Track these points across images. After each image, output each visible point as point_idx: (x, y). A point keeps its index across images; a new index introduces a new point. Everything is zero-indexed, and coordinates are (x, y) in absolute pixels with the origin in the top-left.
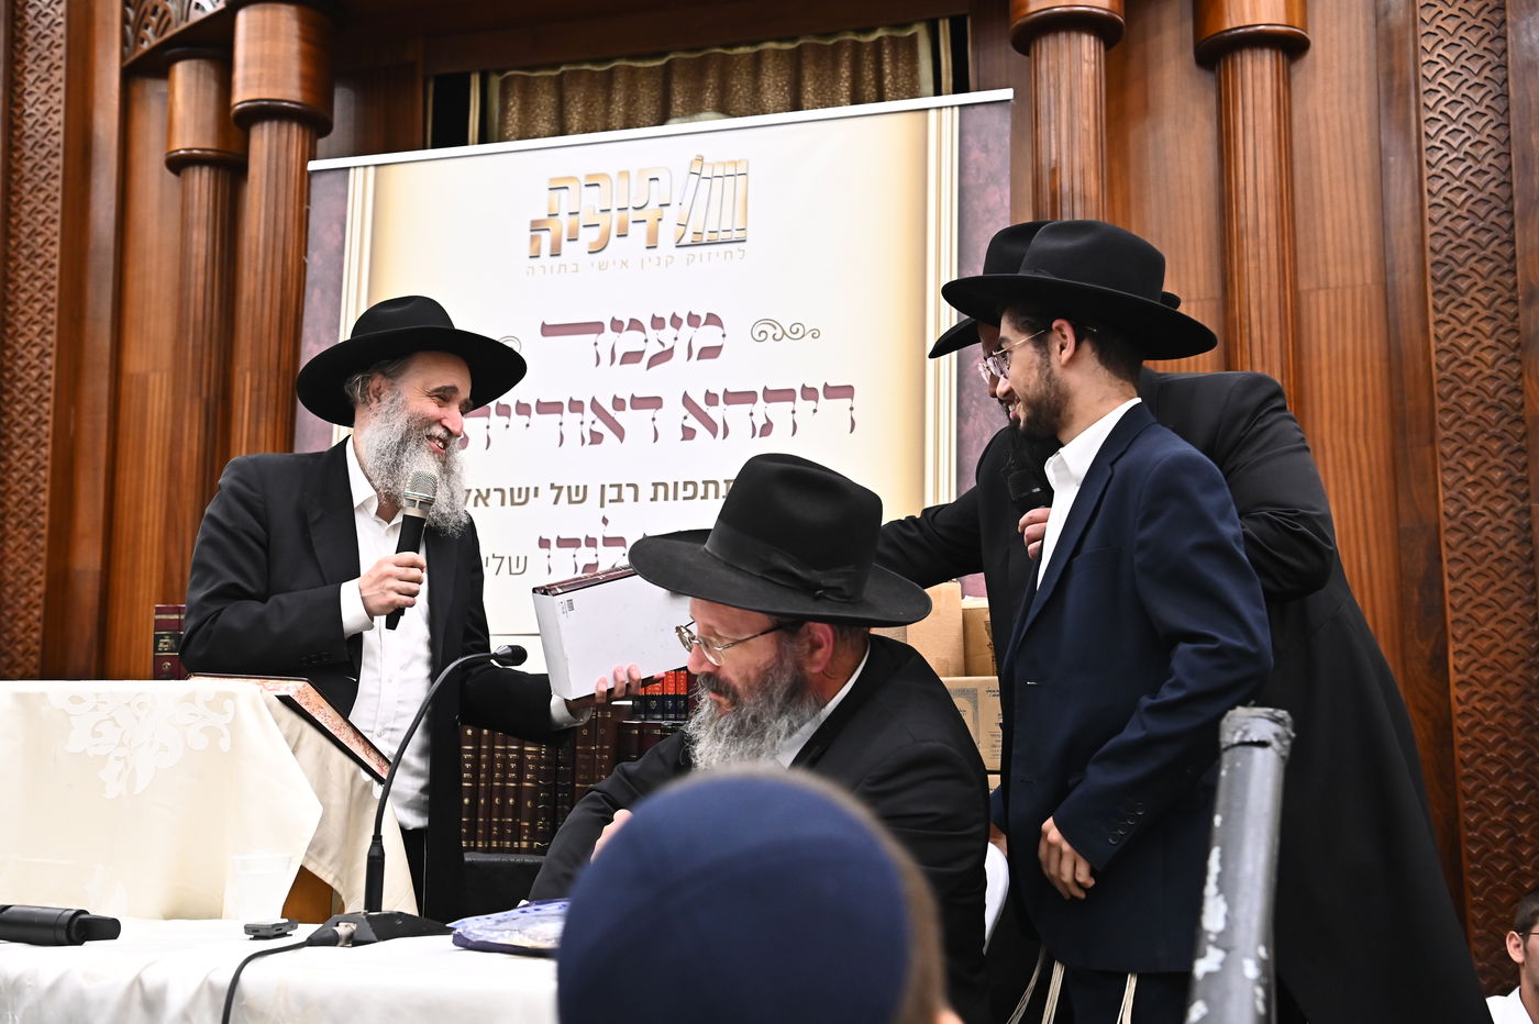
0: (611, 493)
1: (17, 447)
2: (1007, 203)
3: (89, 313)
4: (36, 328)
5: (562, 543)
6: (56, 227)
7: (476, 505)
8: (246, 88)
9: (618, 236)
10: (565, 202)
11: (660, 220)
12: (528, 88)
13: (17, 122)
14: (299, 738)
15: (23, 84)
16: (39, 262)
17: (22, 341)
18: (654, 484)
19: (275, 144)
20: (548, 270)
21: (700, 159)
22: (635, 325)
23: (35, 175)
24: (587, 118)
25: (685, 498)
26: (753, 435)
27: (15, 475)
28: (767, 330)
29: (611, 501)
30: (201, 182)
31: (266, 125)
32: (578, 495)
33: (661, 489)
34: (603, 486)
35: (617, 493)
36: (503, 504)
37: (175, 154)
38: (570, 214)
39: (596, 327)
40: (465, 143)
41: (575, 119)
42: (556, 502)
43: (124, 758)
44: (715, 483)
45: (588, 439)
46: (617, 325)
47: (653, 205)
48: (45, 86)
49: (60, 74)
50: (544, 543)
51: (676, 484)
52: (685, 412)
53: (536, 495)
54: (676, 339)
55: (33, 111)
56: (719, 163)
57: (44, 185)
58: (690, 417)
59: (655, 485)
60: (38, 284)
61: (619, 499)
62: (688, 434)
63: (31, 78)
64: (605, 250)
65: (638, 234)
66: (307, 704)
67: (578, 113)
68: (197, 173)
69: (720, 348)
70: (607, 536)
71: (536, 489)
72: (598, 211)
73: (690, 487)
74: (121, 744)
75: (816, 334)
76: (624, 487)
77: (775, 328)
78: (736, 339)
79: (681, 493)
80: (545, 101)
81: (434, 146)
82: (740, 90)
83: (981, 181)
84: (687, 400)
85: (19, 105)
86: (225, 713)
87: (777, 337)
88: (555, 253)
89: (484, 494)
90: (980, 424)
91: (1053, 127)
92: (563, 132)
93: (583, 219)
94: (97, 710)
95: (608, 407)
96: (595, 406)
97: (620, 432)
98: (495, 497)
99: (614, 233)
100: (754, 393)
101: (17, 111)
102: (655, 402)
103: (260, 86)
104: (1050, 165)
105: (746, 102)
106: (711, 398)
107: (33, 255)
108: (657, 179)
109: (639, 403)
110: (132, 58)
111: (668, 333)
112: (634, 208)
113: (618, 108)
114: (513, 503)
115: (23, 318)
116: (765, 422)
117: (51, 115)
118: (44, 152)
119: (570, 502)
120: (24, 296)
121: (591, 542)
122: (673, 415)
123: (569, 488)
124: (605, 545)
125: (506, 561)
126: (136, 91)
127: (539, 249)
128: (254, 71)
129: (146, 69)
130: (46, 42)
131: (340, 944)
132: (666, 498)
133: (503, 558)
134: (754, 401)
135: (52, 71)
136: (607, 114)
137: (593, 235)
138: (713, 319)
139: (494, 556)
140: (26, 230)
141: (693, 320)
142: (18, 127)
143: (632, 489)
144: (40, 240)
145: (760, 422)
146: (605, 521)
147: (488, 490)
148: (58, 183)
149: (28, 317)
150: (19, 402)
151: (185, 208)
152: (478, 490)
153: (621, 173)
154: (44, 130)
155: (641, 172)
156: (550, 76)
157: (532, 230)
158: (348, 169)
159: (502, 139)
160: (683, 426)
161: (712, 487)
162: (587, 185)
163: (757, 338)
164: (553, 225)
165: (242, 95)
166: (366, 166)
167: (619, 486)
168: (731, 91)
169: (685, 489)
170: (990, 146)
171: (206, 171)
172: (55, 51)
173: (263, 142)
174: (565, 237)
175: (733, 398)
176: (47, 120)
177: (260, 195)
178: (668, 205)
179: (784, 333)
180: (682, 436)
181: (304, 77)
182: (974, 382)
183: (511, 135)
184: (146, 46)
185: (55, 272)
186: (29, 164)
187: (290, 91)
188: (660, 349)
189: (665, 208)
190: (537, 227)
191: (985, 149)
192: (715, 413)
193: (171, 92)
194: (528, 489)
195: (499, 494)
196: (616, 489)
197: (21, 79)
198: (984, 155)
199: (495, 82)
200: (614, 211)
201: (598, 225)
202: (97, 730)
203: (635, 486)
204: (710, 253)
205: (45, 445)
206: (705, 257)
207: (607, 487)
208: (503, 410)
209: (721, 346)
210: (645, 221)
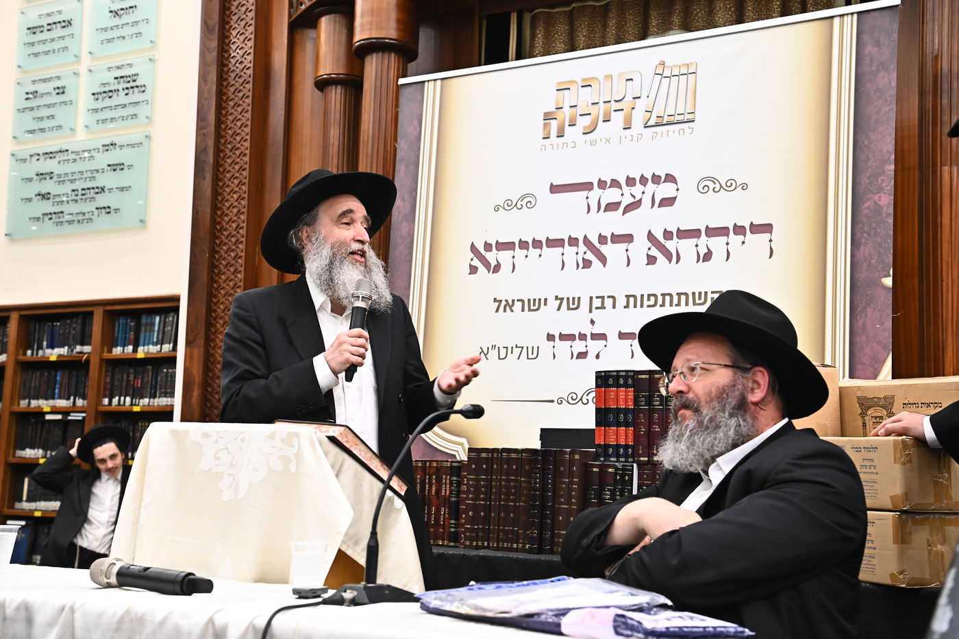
0: (597, 303)
1: (224, 273)
2: (894, 84)
3: (267, 186)
4: (236, 196)
5: (563, 337)
6: (248, 130)
7: (505, 311)
8: (362, 31)
9: (604, 121)
10: (568, 98)
11: (633, 108)
12: (549, 21)
13: (226, 62)
14: (342, 465)
15: (230, 37)
16: (238, 153)
17: (227, 204)
18: (626, 296)
19: (380, 68)
20: (555, 147)
21: (663, 63)
22: (615, 184)
23: (236, 96)
24: (589, 39)
25: (648, 306)
26: (698, 261)
27: (222, 292)
28: (709, 185)
29: (597, 308)
30: (336, 95)
31: (374, 55)
32: (573, 304)
33: (632, 300)
34: (591, 298)
35: (601, 302)
36: (523, 310)
37: (321, 78)
38: (571, 107)
39: (588, 186)
40: (506, 60)
41: (581, 39)
42: (559, 309)
43: (233, 475)
44: (671, 295)
45: (581, 265)
46: (602, 184)
47: (629, 98)
48: (242, 38)
49: (251, 29)
50: (550, 337)
51: (642, 296)
52: (650, 245)
53: (545, 304)
54: (643, 193)
55: (235, 54)
57: (241, 102)
58: (653, 248)
59: (628, 297)
60: (237, 167)
61: (603, 307)
62: (651, 260)
63: (234, 33)
64: (596, 131)
65: (617, 119)
66: (347, 442)
67: (584, 36)
68: (334, 90)
69: (674, 199)
70: (593, 332)
71: (546, 300)
72: (590, 104)
73: (652, 298)
74: (231, 465)
75: (744, 187)
76: (606, 297)
77: (715, 183)
78: (686, 192)
79: (646, 303)
80: (561, 29)
81: (487, 63)
82: (699, 12)
83: (874, 68)
84: (650, 236)
85: (227, 51)
86: (293, 446)
87: (716, 190)
88: (560, 135)
89: (511, 303)
90: (869, 250)
91: (936, 23)
92: (573, 49)
93: (580, 110)
94: (218, 443)
95: (595, 242)
96: (587, 241)
97: (603, 260)
98: (518, 305)
99: (601, 119)
100: (699, 231)
101: (226, 55)
102: (628, 238)
103: (370, 29)
104: (933, 53)
105: (704, 21)
106: (668, 235)
107: (235, 148)
108: (632, 79)
109: (617, 239)
110: (295, 16)
111: (637, 189)
112: (615, 101)
113: (612, 31)
114: (530, 310)
115: (228, 190)
116: (707, 251)
117: (245, 56)
118: (241, 81)
119: (569, 309)
120: (228, 175)
121: (583, 337)
122: (640, 247)
123: (568, 299)
124: (592, 339)
125: (525, 349)
126: (298, 38)
127: (549, 133)
128: (367, 19)
129: (303, 23)
130: (243, 9)
131: (346, 604)
132: (635, 306)
133: (523, 347)
134: (699, 237)
135: (247, 28)
136: (604, 36)
137: (586, 121)
138: (670, 178)
139: (516, 347)
140: (230, 132)
141: (656, 179)
142: (226, 65)
143: (611, 300)
144: (238, 138)
145: (703, 251)
146: (592, 322)
147: (513, 301)
148: (249, 101)
149: (231, 189)
150: (225, 244)
151: (326, 113)
152: (506, 301)
153: (606, 77)
154: (241, 67)
155: (620, 74)
156: (564, 11)
157: (544, 120)
158: (424, 82)
159: (531, 56)
160: (647, 254)
161: (668, 298)
162: (582, 86)
163: (702, 191)
164: (559, 115)
165: (359, 36)
166: (435, 80)
167: (603, 298)
168: (693, 13)
169: (649, 300)
170: (881, 41)
171: (339, 87)
172: (249, 14)
173: (373, 66)
174: (567, 123)
175: (683, 234)
176: (243, 59)
177: (370, 102)
178: (639, 97)
179: (721, 187)
180: (646, 262)
181: (399, 21)
182: (865, 219)
183: (538, 54)
184: (303, 7)
185: (247, 159)
186: (232, 89)
187: (389, 31)
188: (632, 200)
189: (637, 100)
190: (548, 117)
191: (878, 44)
192: (671, 245)
193: (318, 37)
194: (540, 300)
195: (520, 303)
196: (600, 300)
197: (228, 34)
198: (876, 49)
199: (527, 17)
200: (601, 104)
201: (590, 114)
202: (217, 456)
203: (613, 297)
204: (668, 131)
205: (240, 272)
206: (665, 134)
207: (594, 298)
208: (524, 245)
209: (676, 197)
210: (623, 110)
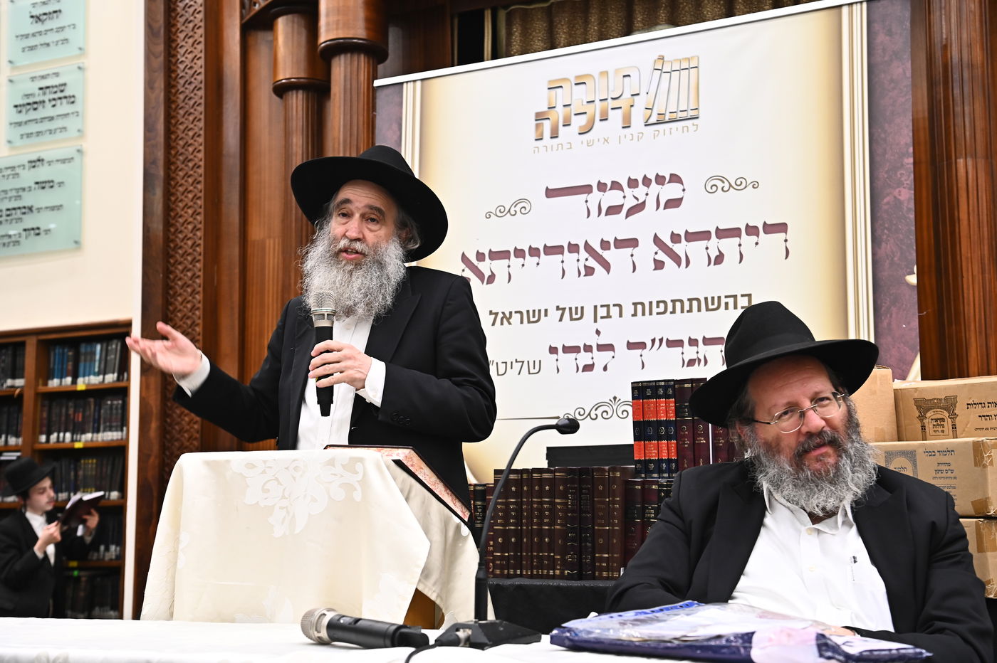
0: (602, 312)
1: (180, 295)
2: (909, 74)
3: (224, 199)
4: (190, 211)
5: (567, 350)
6: (201, 140)
7: (502, 324)
8: (328, 31)
9: (601, 120)
10: (561, 97)
11: (632, 106)
12: (526, 18)
13: (173, 68)
14: (409, 492)
15: (176, 41)
16: (191, 164)
17: (181, 220)
18: (634, 304)
19: (349, 70)
20: (549, 149)
21: (662, 58)
22: (616, 185)
23: (186, 104)
24: (570, 36)
25: (658, 314)
26: (709, 264)
27: (179, 315)
28: (717, 184)
29: (602, 317)
30: (297, 101)
31: (342, 57)
32: (577, 314)
33: (639, 307)
34: (596, 307)
35: (606, 311)
36: (522, 322)
37: (279, 82)
38: (564, 106)
39: (587, 189)
40: (481, 59)
41: (562, 37)
42: (561, 320)
43: (286, 507)
44: (681, 301)
45: (583, 272)
46: (602, 187)
47: (627, 95)
48: (191, 41)
49: (201, 31)
50: (553, 350)
51: (651, 303)
52: (656, 249)
53: (546, 315)
54: (647, 194)
55: (183, 59)
56: (675, 60)
57: (192, 110)
58: (660, 252)
59: (635, 304)
60: (190, 180)
61: (608, 316)
62: (659, 265)
63: (182, 36)
64: (593, 130)
65: (616, 117)
66: (412, 465)
67: (564, 33)
68: (295, 96)
69: (681, 199)
70: (599, 343)
71: (546, 310)
72: (585, 103)
73: (662, 305)
74: (283, 497)
75: (755, 185)
76: (611, 306)
77: (723, 182)
78: (693, 192)
79: (655, 310)
80: (539, 26)
81: (460, 64)
82: (686, 6)
83: (886, 59)
84: (657, 240)
85: (174, 56)
86: (357, 473)
87: (725, 189)
88: (554, 135)
89: (508, 316)
90: (891, 247)
91: (943, 12)
92: (553, 47)
93: (574, 109)
94: (266, 473)
95: (597, 247)
96: (588, 247)
97: (606, 266)
98: (516, 317)
99: (598, 118)
100: (709, 232)
101: (174, 60)
102: (633, 243)
103: (337, 29)
104: (942, 42)
105: (691, 15)
106: (675, 238)
107: (187, 160)
108: (629, 76)
109: (620, 244)
110: (248, 17)
111: (641, 191)
112: (612, 98)
113: (594, 28)
114: (529, 322)
115: (181, 205)
116: (718, 254)
117: (195, 61)
118: (192, 87)
119: (572, 319)
120: (181, 189)
121: (588, 349)
122: (647, 251)
123: (570, 309)
124: (598, 350)
125: (526, 364)
126: (251, 40)
127: (542, 134)
128: (333, 18)
129: (257, 24)
130: (191, 10)
131: (461, 645)
132: (644, 314)
133: (523, 362)
134: (709, 238)
135: (196, 30)
136: (586, 32)
137: (582, 120)
138: (675, 178)
139: (516, 361)
140: (181, 143)
141: (660, 180)
142: (174, 71)
143: (617, 308)
144: (191, 149)
145: (714, 254)
146: (598, 332)
147: (511, 313)
148: (201, 109)
149: (184, 203)
150: (180, 263)
151: (286, 120)
152: (503, 313)
153: (602, 73)
154: (191, 72)
155: (617, 71)
156: (542, 8)
157: (536, 120)
158: (402, 83)
159: (508, 55)
160: (654, 259)
161: (678, 304)
162: (576, 84)
163: (710, 191)
164: (552, 115)
165: (326, 35)
166: (414, 81)
167: (608, 306)
168: (679, 7)
169: (658, 307)
170: (894, 30)
171: (300, 93)
172: (197, 16)
173: (340, 69)
174: (561, 124)
175: (692, 237)
176: (193, 64)
177: (340, 107)
178: (638, 94)
179: (730, 185)
180: (653, 267)
181: (368, 20)
182: (885, 216)
183: (515, 53)
184: (257, 7)
185: (201, 171)
186: (182, 97)
187: (358, 31)
188: (635, 202)
189: (636, 97)
190: (540, 117)
191: (890, 33)
192: (679, 249)
193: (276, 39)
194: (540, 311)
195: (518, 315)
196: (605, 309)
197: (175, 37)
198: (887, 38)
199: (502, 15)
200: (597, 102)
201: (586, 113)
202: (265, 487)
203: (620, 306)
204: (671, 129)
205: (198, 293)
206: (667, 132)
207: (599, 307)
208: (519, 253)
209: (682, 198)
210: (621, 108)
